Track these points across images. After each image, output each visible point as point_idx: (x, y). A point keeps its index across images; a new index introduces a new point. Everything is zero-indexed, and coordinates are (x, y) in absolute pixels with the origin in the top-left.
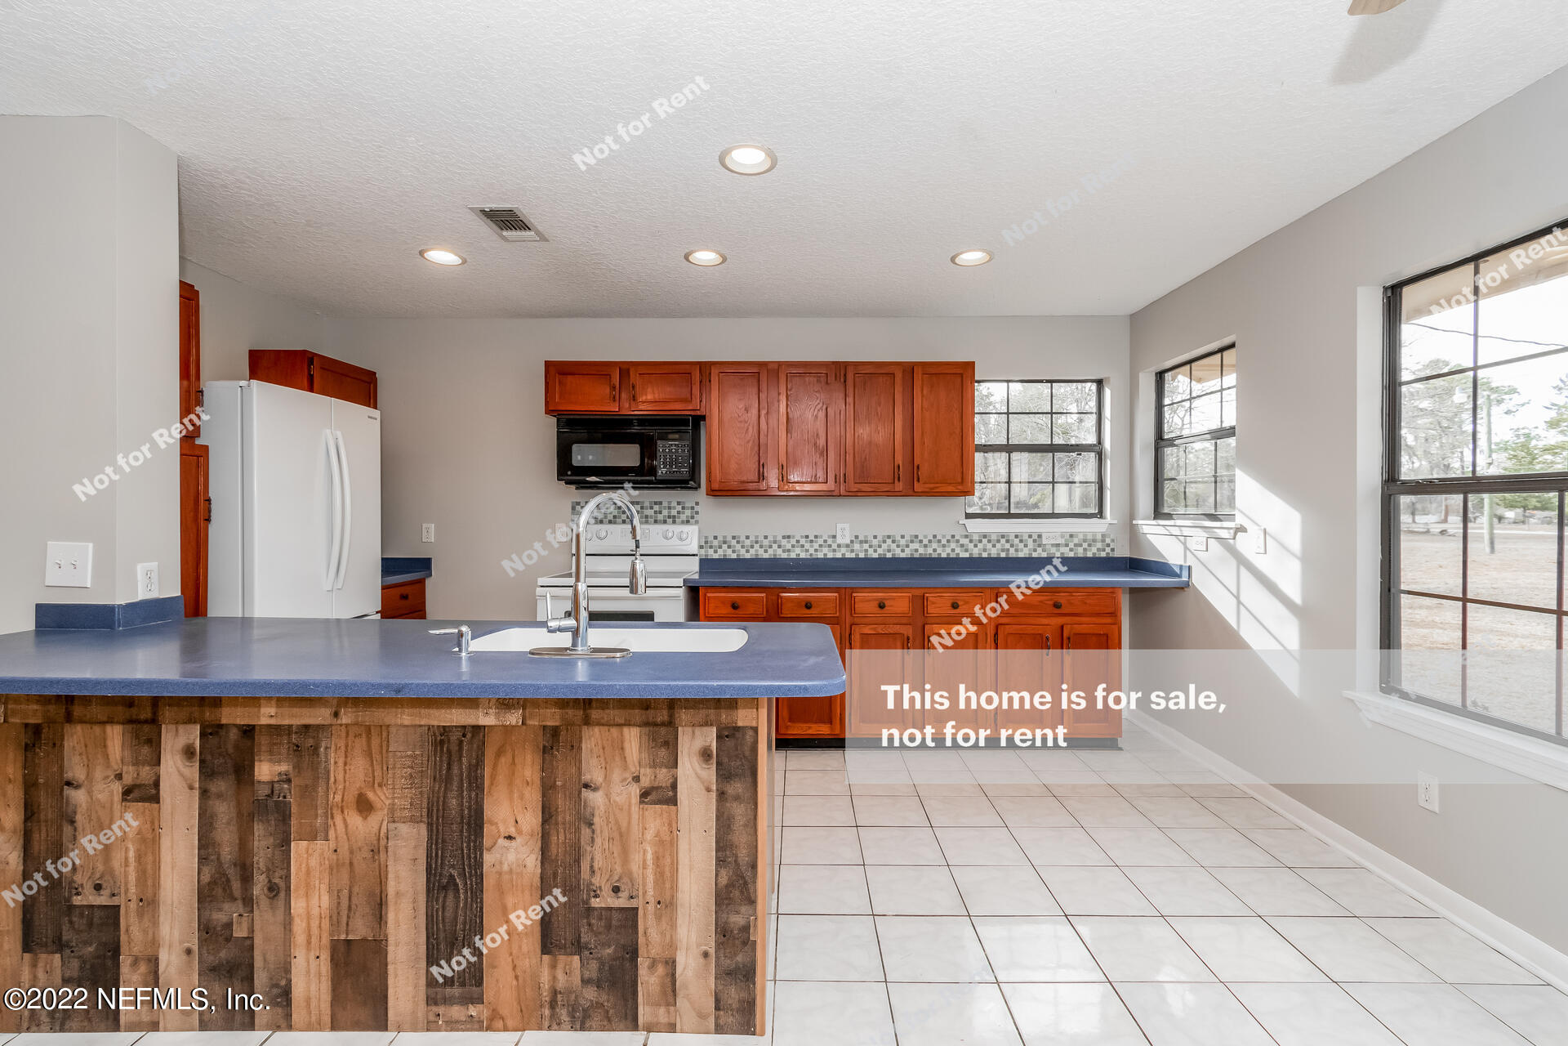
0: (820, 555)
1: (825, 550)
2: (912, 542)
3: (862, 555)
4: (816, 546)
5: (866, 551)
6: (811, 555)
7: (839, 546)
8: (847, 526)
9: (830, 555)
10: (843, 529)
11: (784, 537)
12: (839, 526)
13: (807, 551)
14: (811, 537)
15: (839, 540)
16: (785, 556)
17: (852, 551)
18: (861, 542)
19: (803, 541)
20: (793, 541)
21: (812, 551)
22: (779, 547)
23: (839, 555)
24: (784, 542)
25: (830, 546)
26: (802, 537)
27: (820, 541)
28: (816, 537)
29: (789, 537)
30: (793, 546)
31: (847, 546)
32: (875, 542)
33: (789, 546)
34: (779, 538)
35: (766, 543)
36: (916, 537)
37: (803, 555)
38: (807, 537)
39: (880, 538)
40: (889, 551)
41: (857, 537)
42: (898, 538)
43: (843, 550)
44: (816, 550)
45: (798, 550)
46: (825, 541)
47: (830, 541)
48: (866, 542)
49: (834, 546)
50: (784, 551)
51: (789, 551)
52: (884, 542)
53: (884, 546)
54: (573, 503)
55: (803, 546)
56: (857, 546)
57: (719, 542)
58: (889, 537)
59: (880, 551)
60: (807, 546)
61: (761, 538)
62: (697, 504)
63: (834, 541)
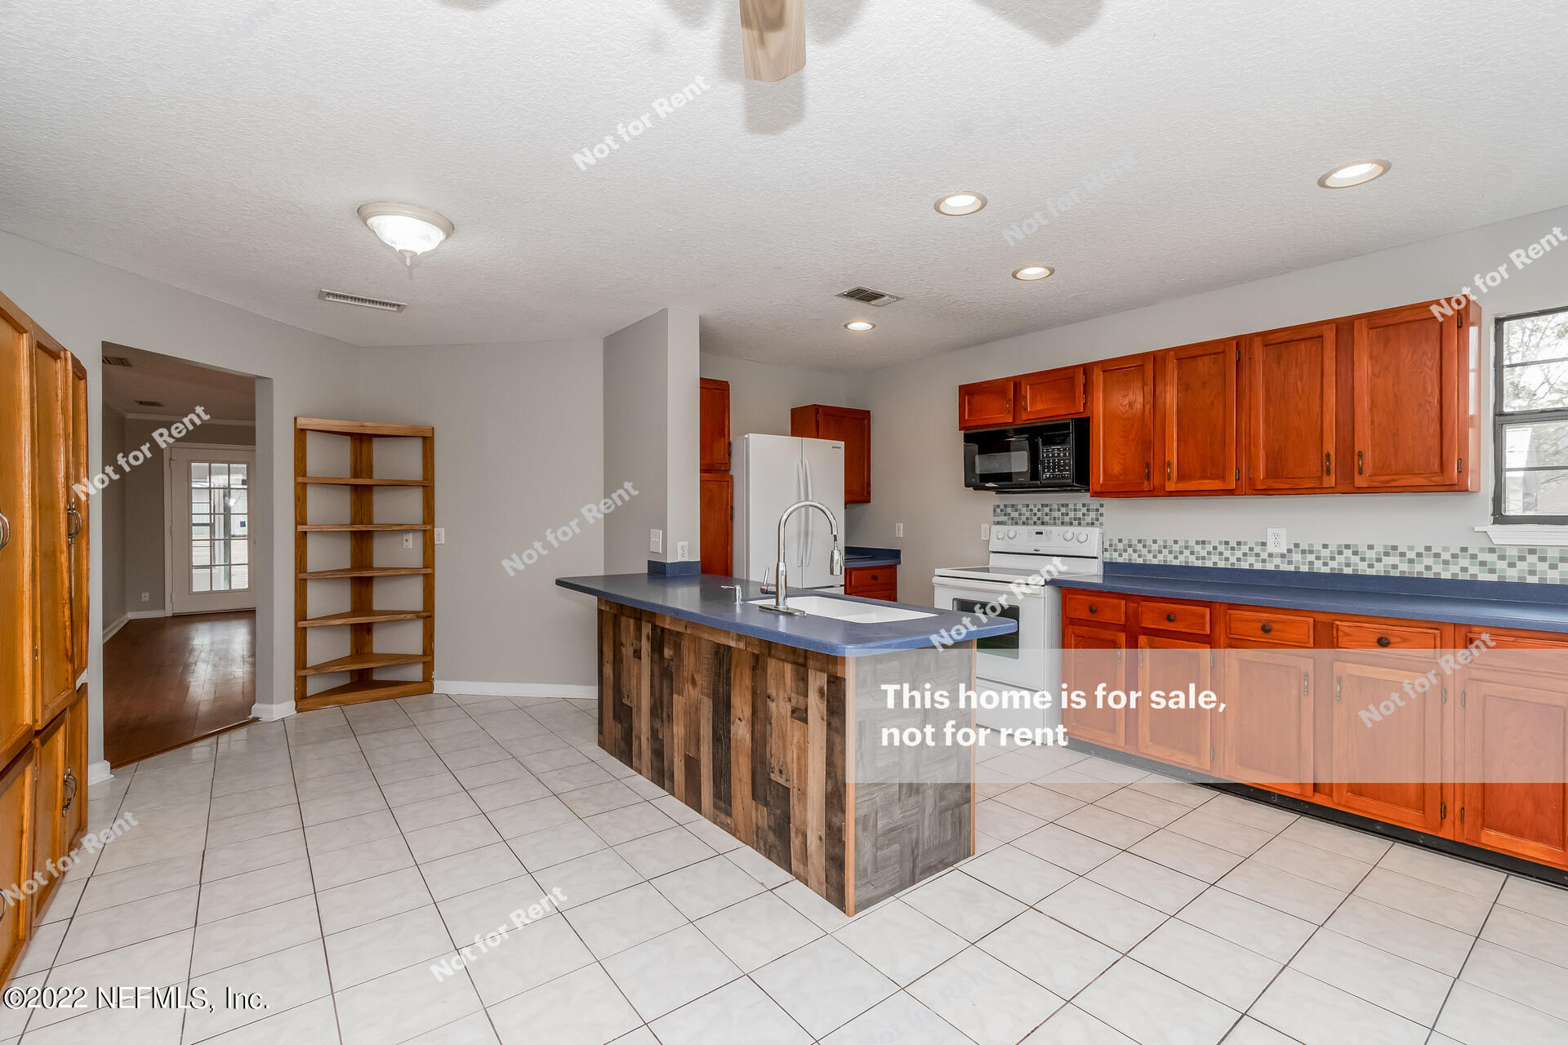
0: (1245, 566)
1: (1251, 559)
2: (1387, 554)
3: (1305, 568)
4: (1239, 554)
5: (1311, 563)
6: (1233, 564)
7: (1271, 555)
8: (1283, 532)
9: (1258, 566)
10: (1276, 536)
11: (1197, 543)
12: (1270, 531)
13: (1227, 559)
14: (1233, 544)
15: (1270, 548)
16: (1199, 563)
17: (1290, 563)
18: (1303, 552)
19: (1221, 548)
20: (1209, 548)
21: (1233, 560)
22: (1192, 553)
23: (1270, 567)
24: (1198, 548)
25: (1257, 555)
26: (1221, 543)
27: (1245, 549)
28: (1239, 543)
29: (1203, 542)
30: (1209, 553)
31: (1283, 556)
32: (1325, 553)
33: (1204, 553)
34: (1192, 543)
35: (1176, 548)
36: (1395, 548)
37: (1221, 564)
38: (1227, 543)
39: (1333, 548)
40: (1348, 565)
41: (1297, 545)
42: (1363, 549)
43: (1277, 561)
44: (1239, 560)
45: (1215, 558)
46: (1251, 549)
47: (1257, 549)
48: (1311, 552)
49: (1264, 555)
50: (1197, 559)
51: (1203, 558)
52: (1340, 553)
53: (1340, 559)
54: (994, 506)
55: (1221, 554)
56: (1297, 557)
57: (1124, 545)
58: (1347, 547)
59: (1333, 565)
60: (1227, 554)
61: (1170, 543)
62: (1102, 506)
63: (1264, 550)
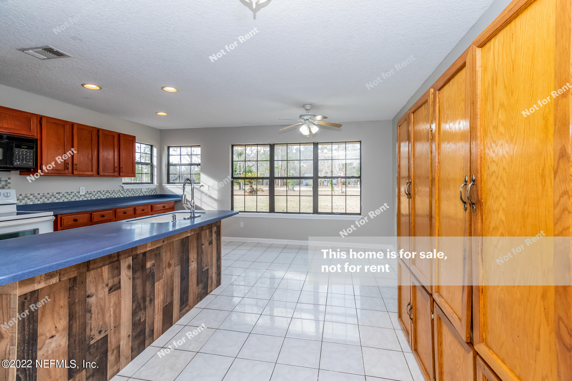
0: (73, 200)
1: (75, 198)
2: (107, 193)
3: (89, 199)
4: (71, 196)
5: (91, 197)
6: (70, 200)
7: (81, 196)
8: (84, 188)
9: (77, 200)
10: (83, 189)
11: (57, 193)
12: (81, 188)
13: (68, 198)
14: (69, 193)
15: (81, 193)
16: (57, 201)
17: (86, 197)
18: (89, 194)
19: (65, 195)
20: (61, 195)
21: (69, 198)
22: (55, 197)
23: (81, 199)
24: (57, 195)
25: (77, 196)
26: (65, 193)
27: (73, 194)
28: (71, 192)
29: (59, 193)
30: (61, 197)
31: (84, 195)
32: (94, 193)
33: (59, 197)
34: (55, 194)
35: (48, 196)
36: (108, 191)
37: (66, 200)
38: (67, 193)
39: (96, 192)
40: (99, 196)
41: (88, 192)
42: (102, 192)
43: (82, 197)
44: (71, 198)
45: (63, 198)
47: (77, 194)
48: (91, 194)
49: (79, 196)
50: (57, 199)
51: (59, 199)
52: (98, 193)
53: (97, 195)
55: (66, 197)
56: (87, 195)
58: (99, 191)
59: (96, 197)
60: (67, 196)
61: (46, 194)
62: (9, 179)
63: (79, 194)
